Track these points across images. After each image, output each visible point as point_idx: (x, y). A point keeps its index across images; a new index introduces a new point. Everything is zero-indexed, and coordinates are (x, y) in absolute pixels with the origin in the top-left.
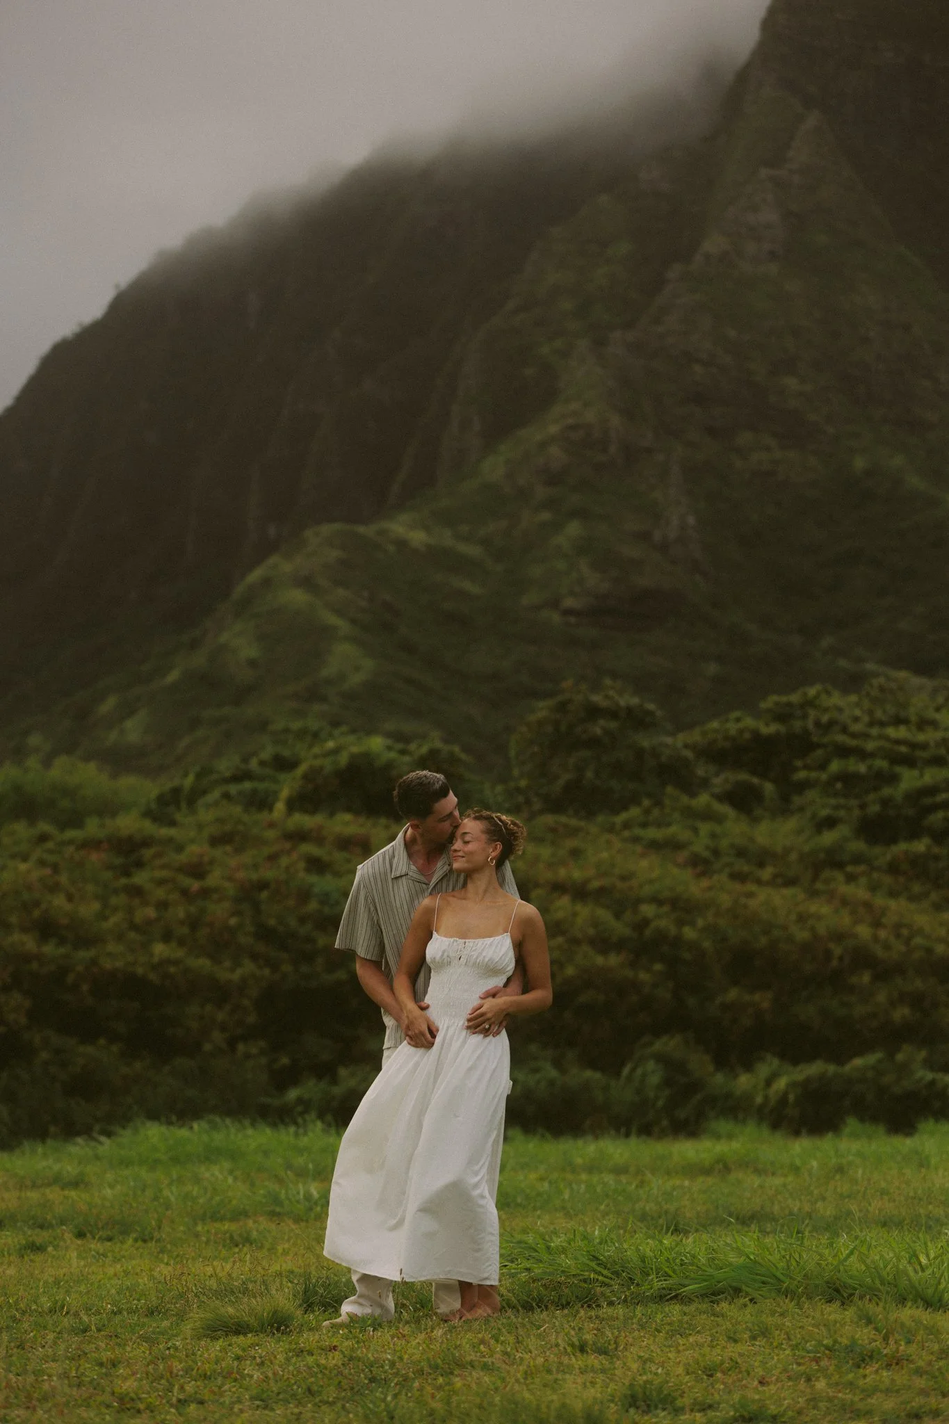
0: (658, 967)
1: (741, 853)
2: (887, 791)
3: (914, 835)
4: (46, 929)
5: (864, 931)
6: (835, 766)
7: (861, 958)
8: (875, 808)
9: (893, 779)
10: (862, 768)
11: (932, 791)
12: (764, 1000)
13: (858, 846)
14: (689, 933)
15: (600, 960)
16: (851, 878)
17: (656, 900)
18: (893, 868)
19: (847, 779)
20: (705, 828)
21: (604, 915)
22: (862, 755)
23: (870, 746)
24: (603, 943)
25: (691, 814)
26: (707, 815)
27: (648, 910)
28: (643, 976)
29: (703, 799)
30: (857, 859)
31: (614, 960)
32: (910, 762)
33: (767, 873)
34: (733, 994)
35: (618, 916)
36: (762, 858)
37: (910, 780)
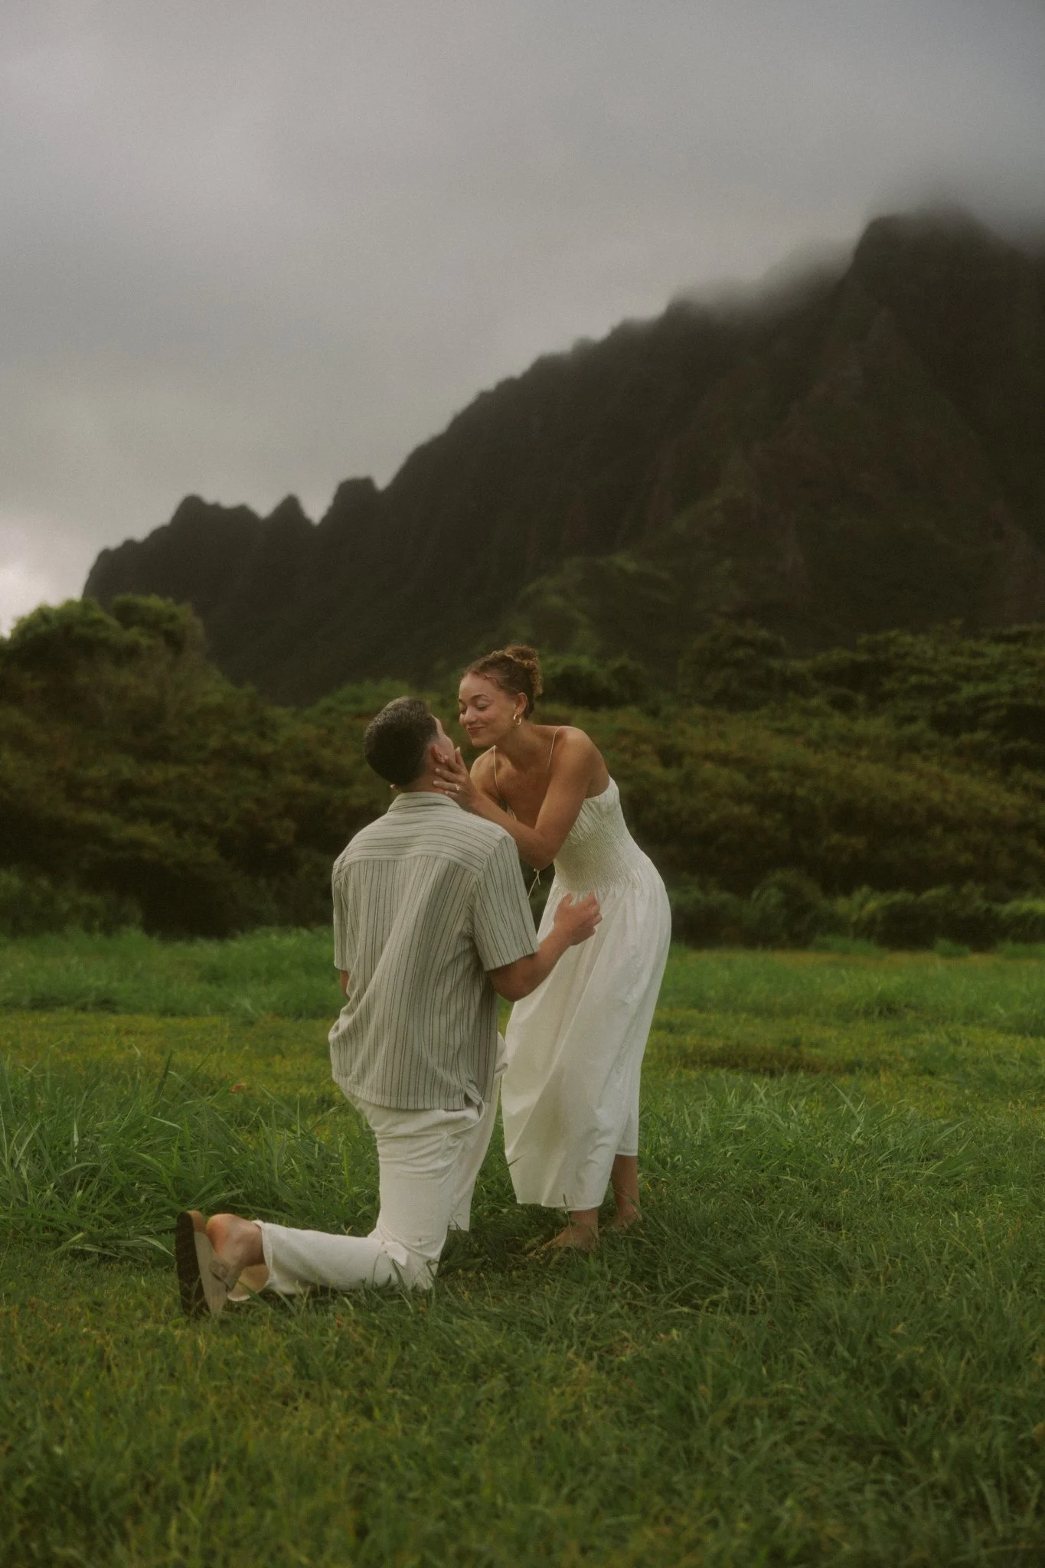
0: (779, 816)
1: (843, 739)
2: (952, 697)
3: (972, 729)
4: (315, 772)
5: (936, 796)
6: (914, 679)
7: (935, 816)
8: (942, 709)
9: (955, 689)
10: (934, 681)
11: (984, 698)
12: (859, 842)
13: (931, 735)
14: (801, 792)
15: (736, 810)
16: (926, 759)
17: (781, 768)
18: (959, 752)
19: (921, 690)
20: (816, 723)
21: (740, 779)
22: (931, 673)
23: (936, 668)
24: (739, 798)
25: (806, 712)
26: (816, 713)
27: (774, 774)
28: (767, 822)
29: (814, 702)
30: (931, 745)
31: (747, 809)
32: (966, 677)
33: (864, 752)
34: (835, 838)
35: (749, 777)
36: (859, 742)
37: (968, 690)
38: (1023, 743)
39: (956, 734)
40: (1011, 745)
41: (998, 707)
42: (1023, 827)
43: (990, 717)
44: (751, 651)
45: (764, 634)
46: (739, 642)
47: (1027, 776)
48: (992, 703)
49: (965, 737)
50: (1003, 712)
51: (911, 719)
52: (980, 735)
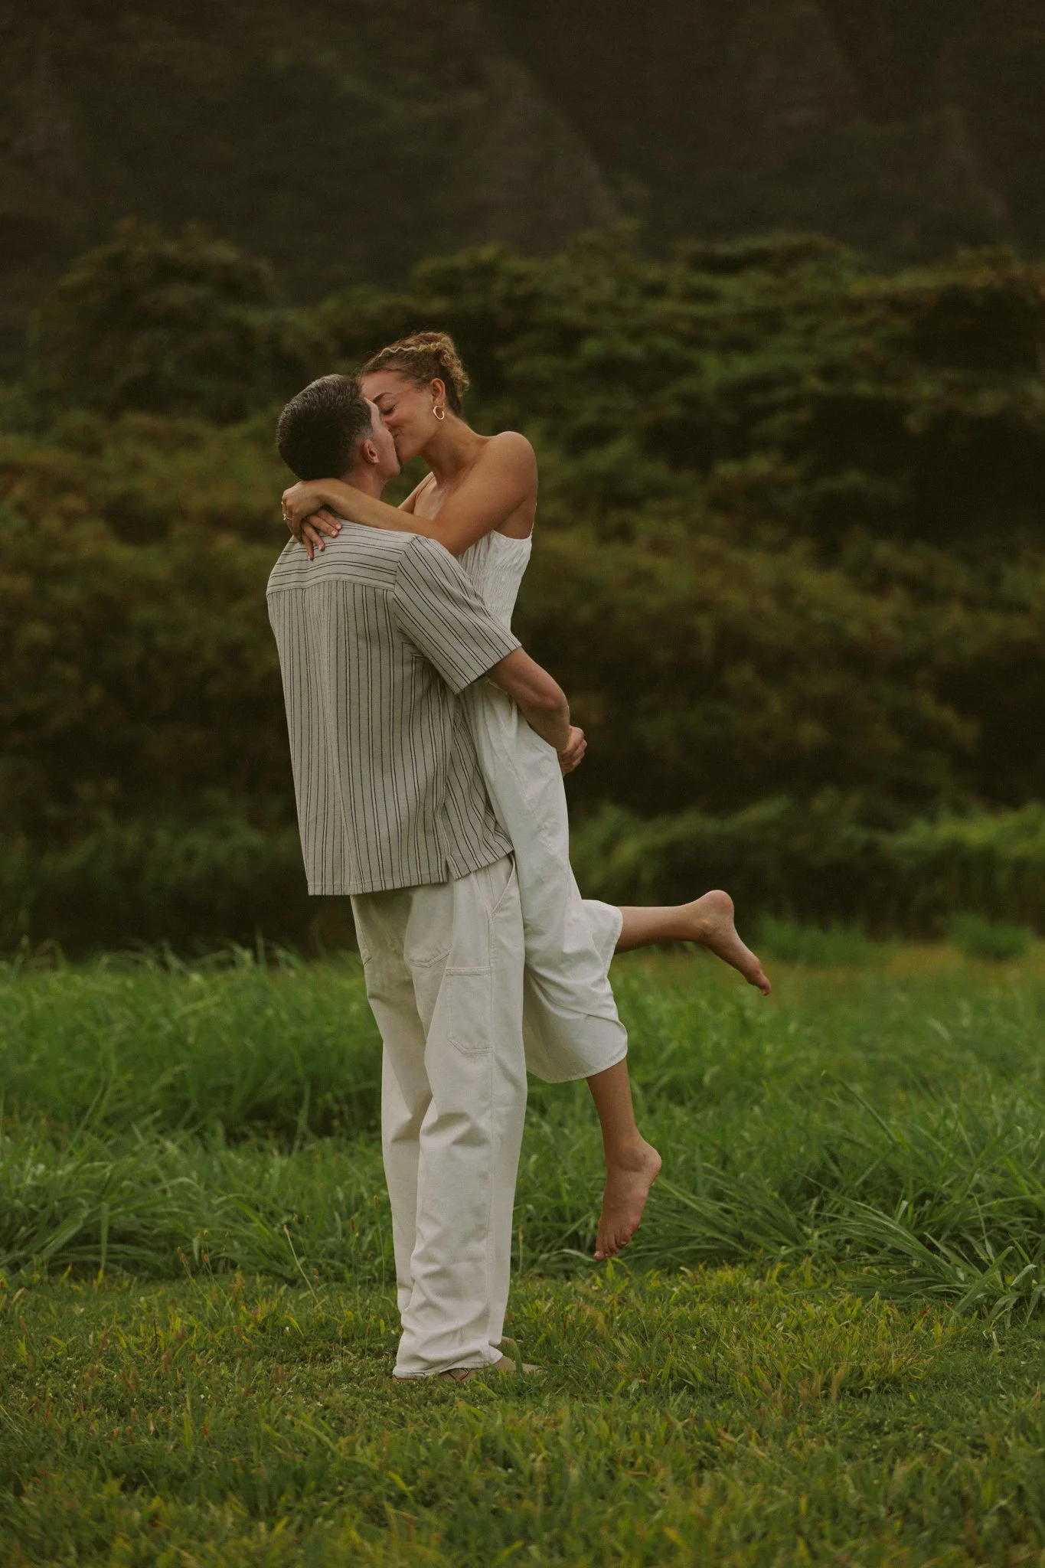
2: (687, 385)
3: (740, 451)
6: (590, 349)
8: (674, 411)
9: (691, 367)
10: (638, 350)
11: (762, 383)
13: (657, 470)
18: (719, 504)
30: (660, 490)
37: (717, 370)
38: (853, 478)
39: (704, 467)
40: (827, 484)
41: (794, 404)
42: (903, 670)
43: (778, 424)
44: (201, 292)
45: (223, 252)
46: (167, 271)
47: (884, 551)
48: (782, 394)
49: (727, 470)
50: (804, 415)
51: (597, 436)
52: (760, 465)
